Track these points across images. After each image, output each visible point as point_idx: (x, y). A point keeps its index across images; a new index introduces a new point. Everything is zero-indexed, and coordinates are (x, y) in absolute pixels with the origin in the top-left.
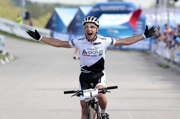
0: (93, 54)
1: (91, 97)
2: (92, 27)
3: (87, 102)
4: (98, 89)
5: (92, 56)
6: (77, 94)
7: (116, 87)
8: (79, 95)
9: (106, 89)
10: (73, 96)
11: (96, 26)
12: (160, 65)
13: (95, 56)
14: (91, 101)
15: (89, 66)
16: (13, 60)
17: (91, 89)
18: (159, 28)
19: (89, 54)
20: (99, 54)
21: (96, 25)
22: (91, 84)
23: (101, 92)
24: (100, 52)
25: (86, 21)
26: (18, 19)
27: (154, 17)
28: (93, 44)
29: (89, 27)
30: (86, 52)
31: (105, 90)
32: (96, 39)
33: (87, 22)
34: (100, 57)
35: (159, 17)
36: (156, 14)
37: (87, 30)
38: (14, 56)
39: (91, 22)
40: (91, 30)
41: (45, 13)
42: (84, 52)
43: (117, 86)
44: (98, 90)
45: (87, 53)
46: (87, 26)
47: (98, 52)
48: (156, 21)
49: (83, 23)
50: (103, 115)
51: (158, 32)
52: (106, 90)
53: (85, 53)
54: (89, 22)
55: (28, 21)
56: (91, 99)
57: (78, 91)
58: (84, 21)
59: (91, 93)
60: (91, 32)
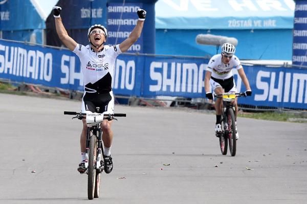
0: (98, 68)
1: (94, 122)
5: (97, 70)
6: (79, 116)
7: (124, 115)
8: (80, 118)
9: (112, 115)
10: (74, 118)
13: (100, 70)
14: (93, 126)
15: (93, 83)
17: (96, 113)
19: (94, 68)
20: (105, 68)
23: (106, 119)
24: (106, 65)
29: (98, 31)
32: (102, 49)
34: (106, 72)
39: (100, 28)
40: (100, 35)
44: (104, 115)
47: (104, 65)
50: (106, 158)
52: (113, 117)
53: (90, 66)
59: (95, 118)
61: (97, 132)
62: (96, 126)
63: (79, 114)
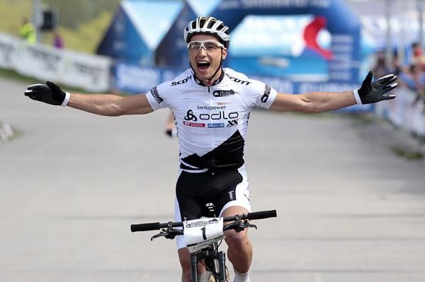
0: (212, 122)
1: (203, 240)
2: (210, 46)
3: (193, 255)
4: (222, 219)
5: (210, 126)
6: (168, 231)
7: (272, 214)
8: (171, 235)
9: (244, 217)
10: (155, 237)
11: (220, 45)
12: (400, 152)
13: (219, 126)
14: (203, 250)
15: (201, 154)
16: (10, 139)
17: (204, 219)
18: (395, 54)
19: (203, 122)
20: (229, 122)
21: (221, 41)
22: (207, 205)
23: (230, 228)
24: (231, 116)
25: (194, 30)
26: (25, 30)
27: (382, 23)
28: (214, 93)
29: (203, 45)
30: (193, 116)
31: (243, 221)
33: (195, 34)
34: (232, 131)
35: (396, 25)
36: (388, 16)
37: (196, 54)
38: (13, 128)
39: (208, 34)
40: (208, 56)
41: (96, 15)
42: (190, 116)
43: (275, 211)
44: (225, 221)
45: (196, 120)
46: (196, 43)
47: (226, 116)
48: (388, 34)
49: (185, 37)
51: (394, 62)
52: (246, 222)
53: (191, 119)
54: (201, 33)
55: (50, 36)
56: (205, 247)
57: (170, 223)
58: (187, 30)
59: (204, 229)
60: (207, 59)
61: (216, 262)
62: (210, 249)
63: (165, 226)
